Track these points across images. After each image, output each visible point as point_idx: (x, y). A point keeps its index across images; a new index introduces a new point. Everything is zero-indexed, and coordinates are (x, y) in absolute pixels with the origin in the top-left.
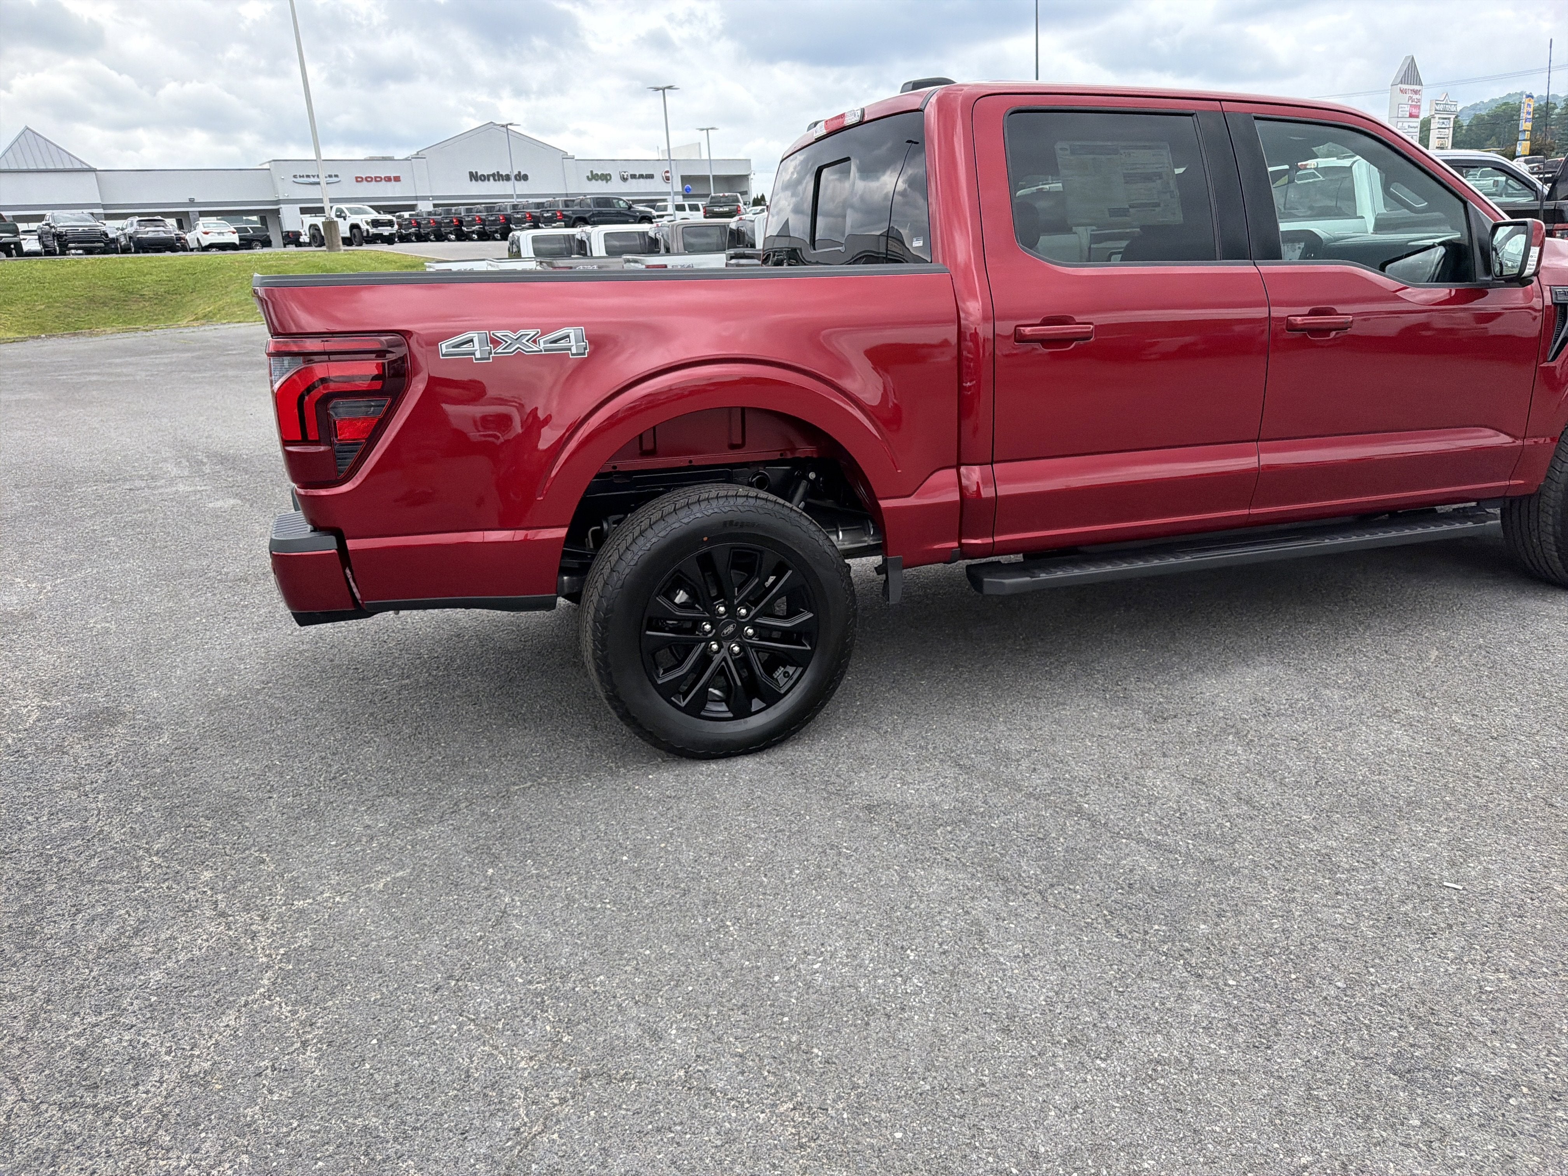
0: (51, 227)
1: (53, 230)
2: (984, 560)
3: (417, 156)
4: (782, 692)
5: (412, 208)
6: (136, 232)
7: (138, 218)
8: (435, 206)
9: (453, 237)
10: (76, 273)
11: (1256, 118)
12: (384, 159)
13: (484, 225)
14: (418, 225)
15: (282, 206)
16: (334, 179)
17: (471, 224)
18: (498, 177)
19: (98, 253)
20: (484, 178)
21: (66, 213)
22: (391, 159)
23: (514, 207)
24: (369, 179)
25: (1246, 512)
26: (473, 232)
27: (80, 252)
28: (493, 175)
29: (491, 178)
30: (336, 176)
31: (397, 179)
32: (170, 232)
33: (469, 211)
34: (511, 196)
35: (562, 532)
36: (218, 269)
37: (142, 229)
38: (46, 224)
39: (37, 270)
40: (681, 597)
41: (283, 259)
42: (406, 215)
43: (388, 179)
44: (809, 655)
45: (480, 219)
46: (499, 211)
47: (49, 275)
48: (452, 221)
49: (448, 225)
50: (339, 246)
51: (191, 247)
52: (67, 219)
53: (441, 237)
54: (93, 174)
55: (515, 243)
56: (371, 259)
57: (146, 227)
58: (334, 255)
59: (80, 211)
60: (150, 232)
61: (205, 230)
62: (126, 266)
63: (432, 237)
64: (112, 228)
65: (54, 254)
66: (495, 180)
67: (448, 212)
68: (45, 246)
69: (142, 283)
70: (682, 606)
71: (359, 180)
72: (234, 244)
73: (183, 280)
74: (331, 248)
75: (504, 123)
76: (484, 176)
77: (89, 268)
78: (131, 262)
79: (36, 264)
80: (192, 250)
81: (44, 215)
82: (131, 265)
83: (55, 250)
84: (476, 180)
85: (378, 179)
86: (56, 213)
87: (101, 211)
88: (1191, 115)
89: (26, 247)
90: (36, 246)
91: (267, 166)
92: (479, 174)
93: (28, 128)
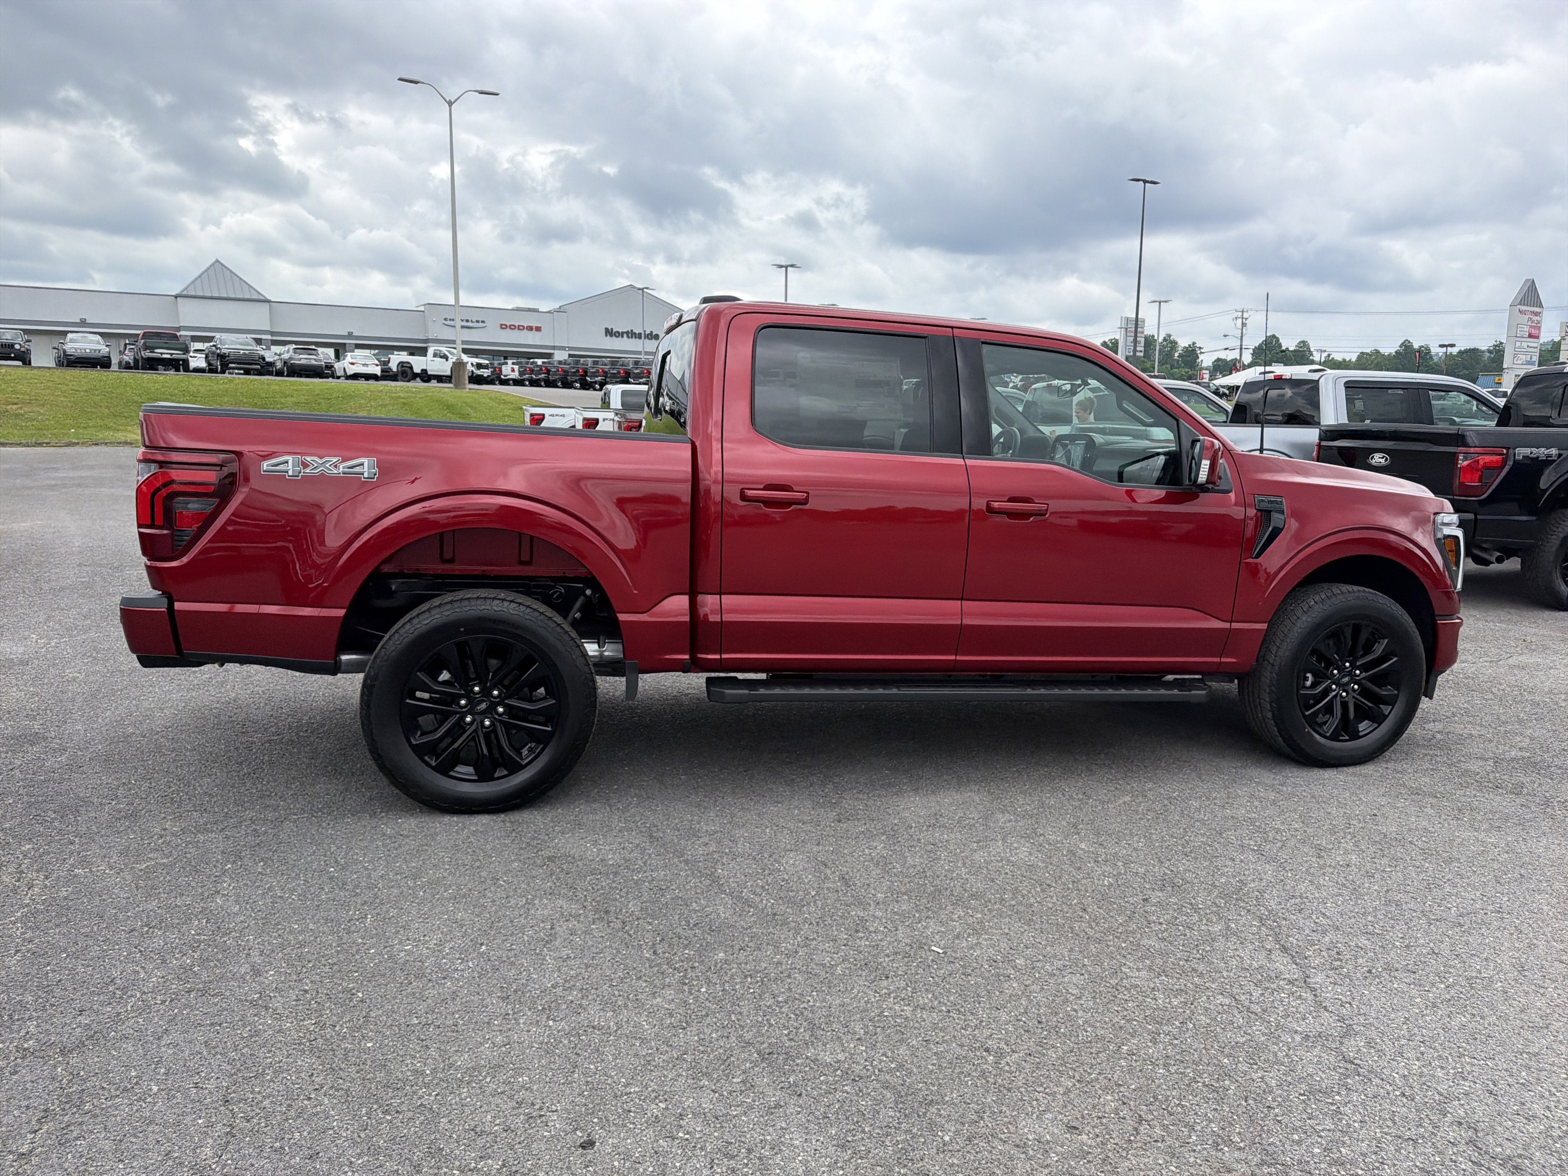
0: (217, 348)
1: (218, 351)
2: (722, 675)
3: (559, 310)
4: (524, 763)
5: (549, 356)
6: (291, 358)
7: (294, 346)
8: (570, 356)
9: (578, 385)
10: (227, 391)
11: (983, 343)
12: (530, 310)
13: (606, 377)
14: (548, 372)
15: (430, 344)
16: (481, 325)
17: (595, 375)
18: (631, 334)
19: (254, 375)
20: (619, 335)
21: (232, 337)
22: (536, 311)
23: (636, 363)
24: (512, 327)
25: (953, 657)
26: (595, 382)
27: (242, 372)
28: (627, 333)
29: (625, 335)
30: (483, 322)
31: (538, 329)
32: (321, 361)
33: (596, 363)
34: (639, 353)
35: (341, 612)
36: (351, 397)
37: (297, 356)
38: (214, 346)
39: (193, 385)
40: (445, 676)
41: (413, 393)
42: (539, 362)
43: (530, 328)
44: (551, 735)
45: (603, 371)
46: (622, 365)
47: (202, 389)
48: (578, 371)
49: (574, 374)
50: (465, 384)
51: (338, 374)
52: (233, 342)
53: (567, 385)
54: (267, 305)
55: (607, 395)
56: (490, 398)
57: (300, 354)
58: (458, 392)
59: (244, 336)
60: (303, 359)
61: (351, 361)
62: (272, 387)
63: (559, 384)
64: (271, 355)
65: (216, 372)
66: (628, 337)
67: (577, 362)
68: (209, 364)
69: (282, 403)
70: (445, 683)
71: (503, 327)
72: (376, 375)
73: (319, 404)
74: (457, 386)
75: (641, 287)
76: (618, 332)
77: (239, 386)
78: (277, 385)
79: (194, 379)
80: (338, 378)
81: (213, 337)
82: (277, 388)
83: (217, 368)
84: (611, 336)
85: (520, 328)
86: (224, 336)
87: (269, 337)
88: (924, 337)
89: (193, 364)
90: (203, 364)
91: (422, 308)
92: (614, 331)
93: (217, 261)
